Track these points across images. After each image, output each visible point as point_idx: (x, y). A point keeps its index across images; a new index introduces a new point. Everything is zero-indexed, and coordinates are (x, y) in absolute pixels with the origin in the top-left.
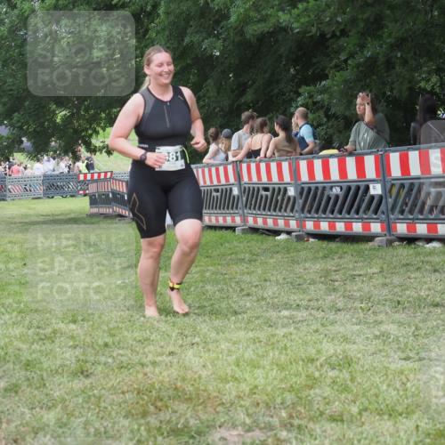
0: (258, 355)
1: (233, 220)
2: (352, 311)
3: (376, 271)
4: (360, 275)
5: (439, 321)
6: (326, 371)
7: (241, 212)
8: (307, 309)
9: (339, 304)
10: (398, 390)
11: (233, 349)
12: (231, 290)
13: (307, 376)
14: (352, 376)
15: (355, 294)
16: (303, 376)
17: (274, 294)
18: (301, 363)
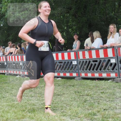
0: (9, 109)
1: (5, 72)
2: (36, 97)
3: (43, 86)
4: (39, 87)
5: (59, 100)
6: (28, 114)
7: (7, 69)
8: (24, 96)
9: (33, 95)
10: (47, 118)
11: (2, 108)
12: (3, 91)
13: (22, 115)
14: (34, 115)
15: (37, 92)
16: (21, 115)
17: (15, 92)
18: (21, 111)
